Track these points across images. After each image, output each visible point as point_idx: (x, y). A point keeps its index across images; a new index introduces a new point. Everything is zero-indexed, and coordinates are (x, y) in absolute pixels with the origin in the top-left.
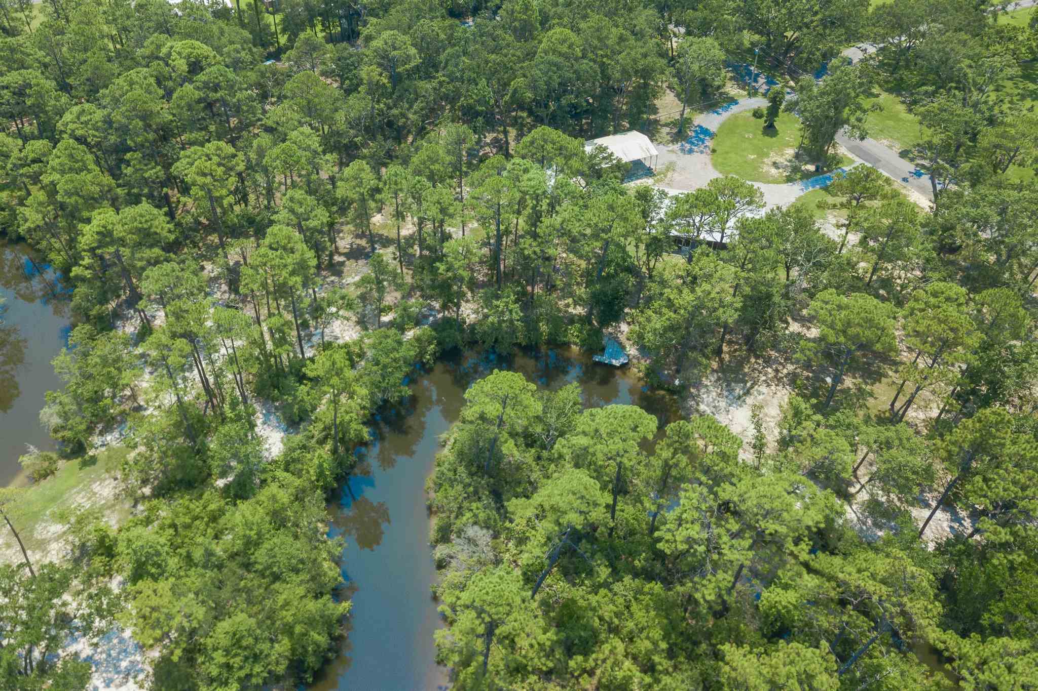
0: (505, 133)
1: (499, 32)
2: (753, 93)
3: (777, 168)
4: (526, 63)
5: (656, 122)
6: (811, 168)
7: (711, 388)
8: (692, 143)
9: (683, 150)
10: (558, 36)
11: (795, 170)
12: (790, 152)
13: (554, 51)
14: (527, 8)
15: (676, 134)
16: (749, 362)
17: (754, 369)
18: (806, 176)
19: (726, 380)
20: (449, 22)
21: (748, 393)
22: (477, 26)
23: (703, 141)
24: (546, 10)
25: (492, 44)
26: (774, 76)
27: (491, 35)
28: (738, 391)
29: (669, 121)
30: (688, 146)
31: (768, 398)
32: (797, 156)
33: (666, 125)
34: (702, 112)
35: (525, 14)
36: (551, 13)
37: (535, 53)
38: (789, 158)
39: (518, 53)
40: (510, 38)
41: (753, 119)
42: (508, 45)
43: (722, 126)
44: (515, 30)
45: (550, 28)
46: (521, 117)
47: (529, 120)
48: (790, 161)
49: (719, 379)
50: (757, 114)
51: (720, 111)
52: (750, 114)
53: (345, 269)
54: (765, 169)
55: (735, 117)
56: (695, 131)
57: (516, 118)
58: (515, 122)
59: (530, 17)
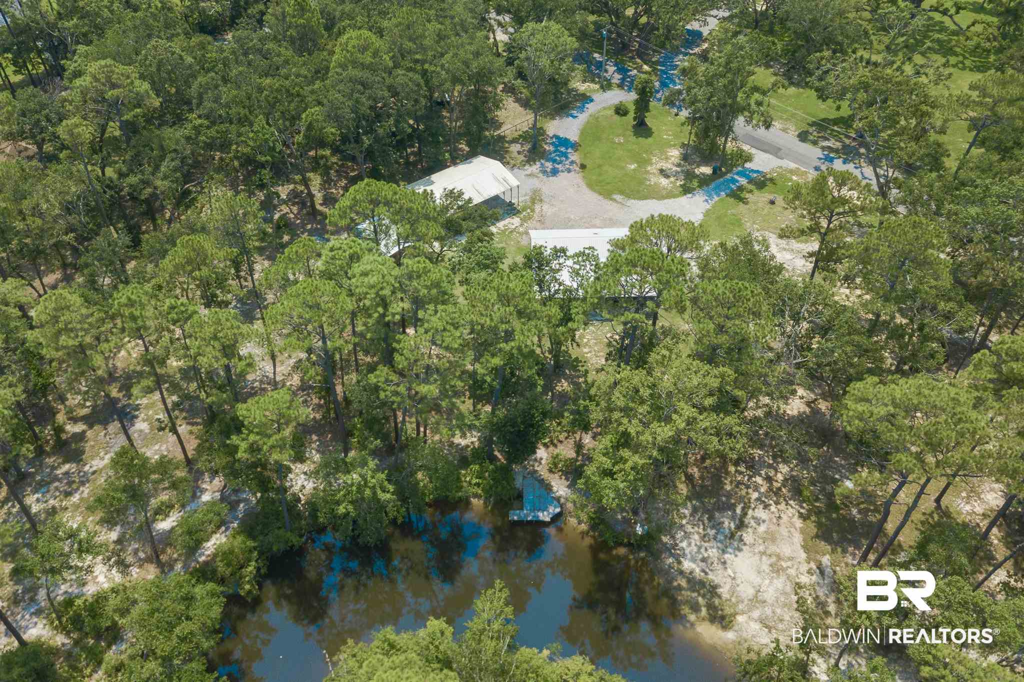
0: (306, 182)
1: (271, 45)
2: (606, 86)
3: (667, 176)
4: (318, 85)
5: (501, 138)
6: (706, 170)
7: (689, 528)
8: (554, 161)
9: (544, 172)
10: (354, 42)
11: (689, 175)
12: (675, 154)
13: (355, 63)
14: (302, 8)
15: (529, 151)
16: (727, 473)
17: (739, 483)
18: (704, 182)
19: (707, 511)
20: (197, 39)
21: (741, 525)
22: (238, 40)
23: (565, 155)
24: (329, 9)
25: (264, 63)
26: (623, 62)
27: (260, 51)
28: (728, 524)
29: (516, 135)
30: (549, 165)
31: (773, 528)
32: (685, 158)
33: (514, 141)
34: (553, 118)
35: (302, 17)
36: (338, 14)
37: (327, 69)
38: (677, 161)
39: (304, 71)
40: (287, 52)
41: (617, 117)
42: (287, 62)
43: (583, 133)
44: (292, 41)
45: (340, 34)
46: (322, 157)
47: (334, 159)
48: (679, 165)
49: (695, 510)
50: (620, 111)
51: (574, 112)
52: (611, 112)
53: (88, 446)
54: (653, 180)
55: (595, 118)
56: (553, 144)
57: (316, 159)
58: (317, 165)
59: (309, 20)
